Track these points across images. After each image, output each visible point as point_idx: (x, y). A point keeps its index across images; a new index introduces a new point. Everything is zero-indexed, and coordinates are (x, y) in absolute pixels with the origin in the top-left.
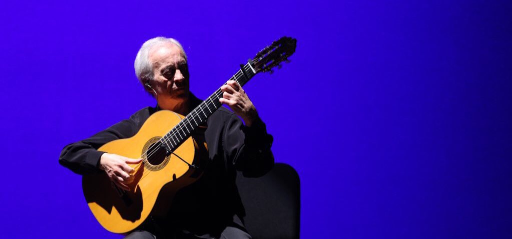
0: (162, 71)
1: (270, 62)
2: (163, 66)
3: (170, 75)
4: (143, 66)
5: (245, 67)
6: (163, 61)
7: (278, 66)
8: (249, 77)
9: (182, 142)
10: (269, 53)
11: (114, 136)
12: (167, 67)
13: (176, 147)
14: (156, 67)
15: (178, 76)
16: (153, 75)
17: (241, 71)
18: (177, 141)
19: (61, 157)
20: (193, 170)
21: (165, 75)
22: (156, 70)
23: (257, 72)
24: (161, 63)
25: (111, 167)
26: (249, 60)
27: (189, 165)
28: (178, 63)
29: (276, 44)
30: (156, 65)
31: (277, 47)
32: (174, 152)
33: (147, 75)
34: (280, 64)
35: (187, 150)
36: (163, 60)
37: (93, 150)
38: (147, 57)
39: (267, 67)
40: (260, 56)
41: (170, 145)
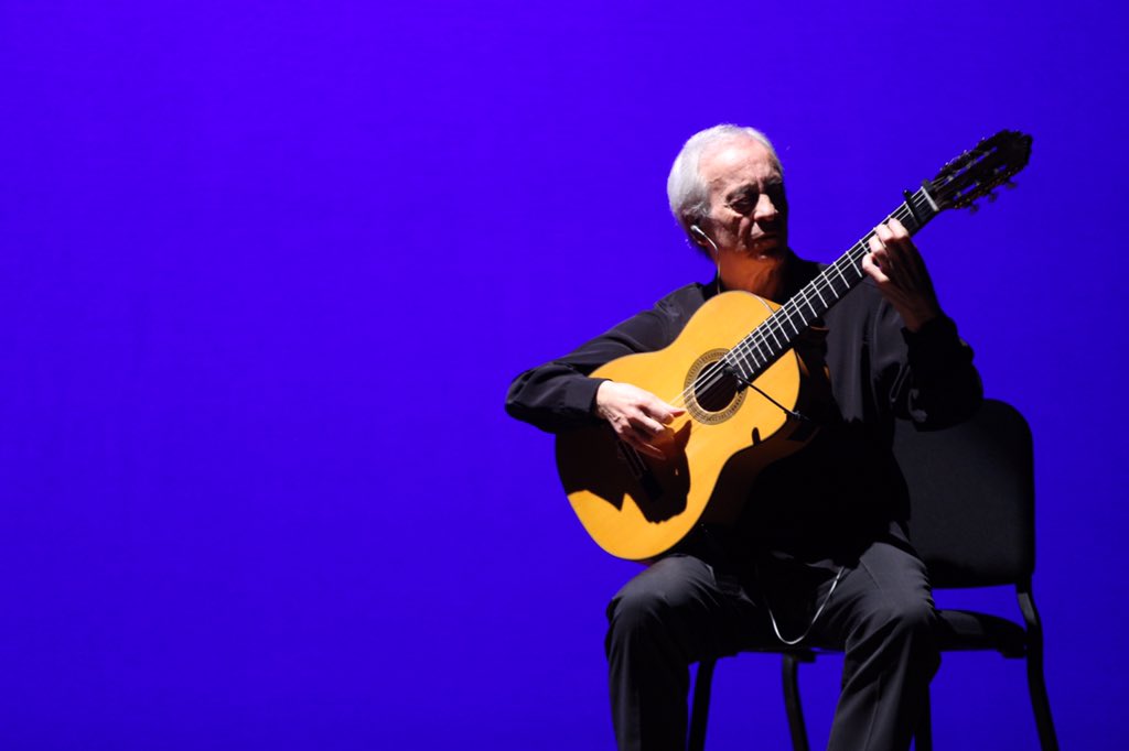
0: (729, 198)
1: (973, 187)
2: (733, 186)
3: (745, 206)
4: (687, 189)
5: (915, 197)
6: (733, 175)
7: (988, 196)
8: (923, 219)
9: (772, 360)
10: (969, 166)
11: (625, 347)
12: (741, 190)
13: (759, 372)
14: (716, 189)
15: (764, 207)
16: (708, 205)
17: (904, 207)
18: (760, 360)
19: (510, 397)
20: (796, 423)
21: (736, 207)
22: (715, 196)
23: (941, 209)
24: (727, 181)
25: (620, 411)
26: (924, 182)
27: (786, 411)
28: (765, 181)
29: (984, 146)
30: (717, 185)
31: (987, 154)
32: (754, 384)
33: (696, 207)
34: (993, 191)
35: (783, 380)
36: (732, 173)
37: (580, 376)
38: (695, 169)
39: (963, 198)
40: (948, 172)
41: (745, 367)
